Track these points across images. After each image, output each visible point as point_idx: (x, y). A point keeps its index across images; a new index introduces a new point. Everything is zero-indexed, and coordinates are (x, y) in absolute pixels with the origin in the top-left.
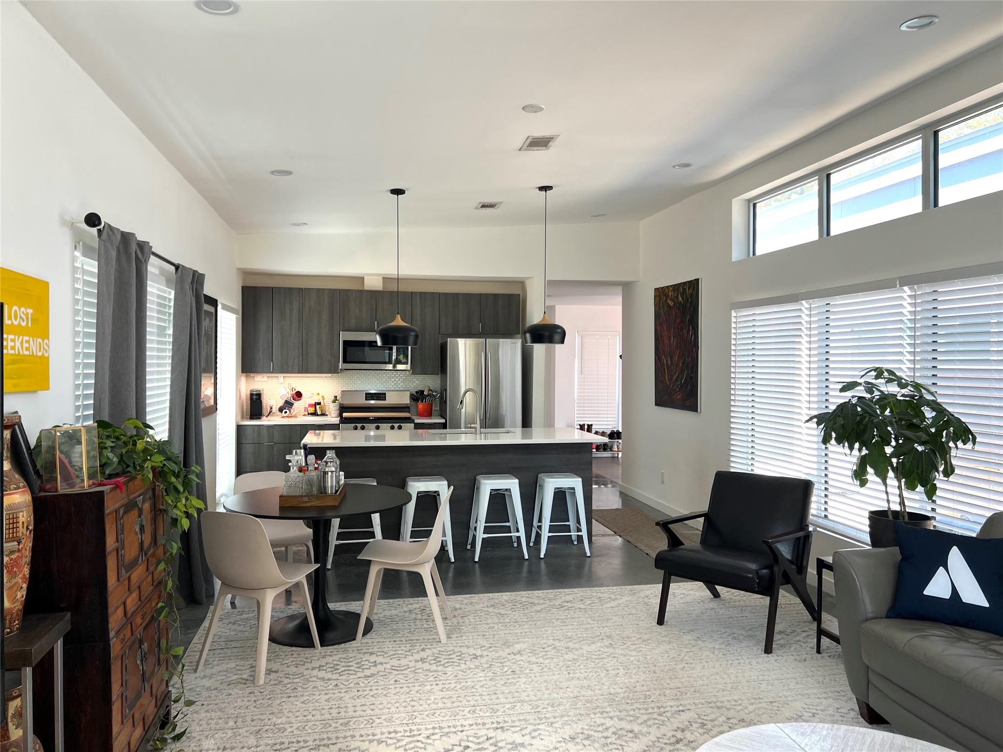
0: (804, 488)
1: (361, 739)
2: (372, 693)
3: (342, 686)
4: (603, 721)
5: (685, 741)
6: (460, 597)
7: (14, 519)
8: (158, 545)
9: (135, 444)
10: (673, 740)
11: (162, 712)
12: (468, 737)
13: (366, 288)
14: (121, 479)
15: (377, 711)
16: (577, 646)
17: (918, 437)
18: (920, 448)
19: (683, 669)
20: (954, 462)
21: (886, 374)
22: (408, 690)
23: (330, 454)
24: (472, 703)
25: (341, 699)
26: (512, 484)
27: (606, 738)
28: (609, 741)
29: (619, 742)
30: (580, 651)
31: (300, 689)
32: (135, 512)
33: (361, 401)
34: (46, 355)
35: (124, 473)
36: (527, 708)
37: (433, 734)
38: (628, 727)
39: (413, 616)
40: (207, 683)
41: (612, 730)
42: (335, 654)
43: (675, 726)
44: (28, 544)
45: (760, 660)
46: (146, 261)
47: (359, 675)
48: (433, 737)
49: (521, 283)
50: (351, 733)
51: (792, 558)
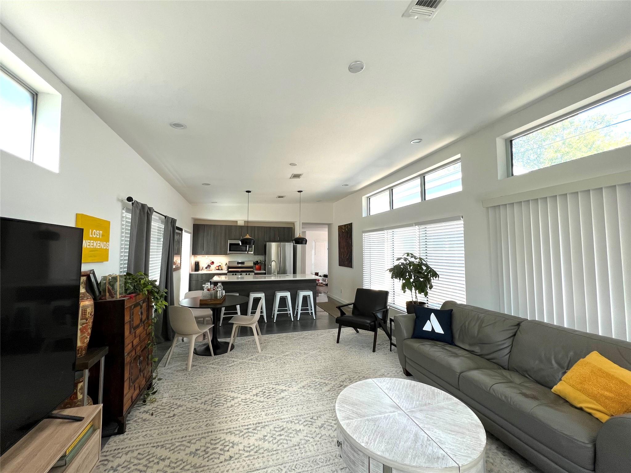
0: (386, 294)
1: (225, 391)
2: (231, 373)
3: (220, 370)
4: (315, 380)
5: (344, 386)
6: (267, 335)
7: (84, 311)
8: (149, 319)
9: (140, 281)
10: (339, 386)
11: (149, 383)
12: (265, 388)
13: (238, 225)
14: (134, 295)
15: (233, 380)
16: (308, 352)
17: (421, 276)
18: (422, 280)
19: (344, 359)
20: (433, 284)
21: (410, 255)
22: (245, 371)
23: (219, 284)
24: (268, 375)
25: (219, 375)
26: (288, 294)
27: (316, 386)
28: (316, 387)
29: (320, 387)
30: (309, 354)
31: (204, 372)
32: (139, 307)
33: (236, 265)
34: (108, 248)
35: (135, 292)
36: (288, 376)
37: (253, 388)
38: (324, 381)
39: (250, 343)
40: (169, 371)
41: (318, 383)
42: (219, 358)
43: (340, 380)
44: (91, 321)
45: (371, 355)
46: (152, 214)
47: (227, 366)
48: (252, 389)
49: (293, 224)
50: (222, 388)
51: (382, 318)
